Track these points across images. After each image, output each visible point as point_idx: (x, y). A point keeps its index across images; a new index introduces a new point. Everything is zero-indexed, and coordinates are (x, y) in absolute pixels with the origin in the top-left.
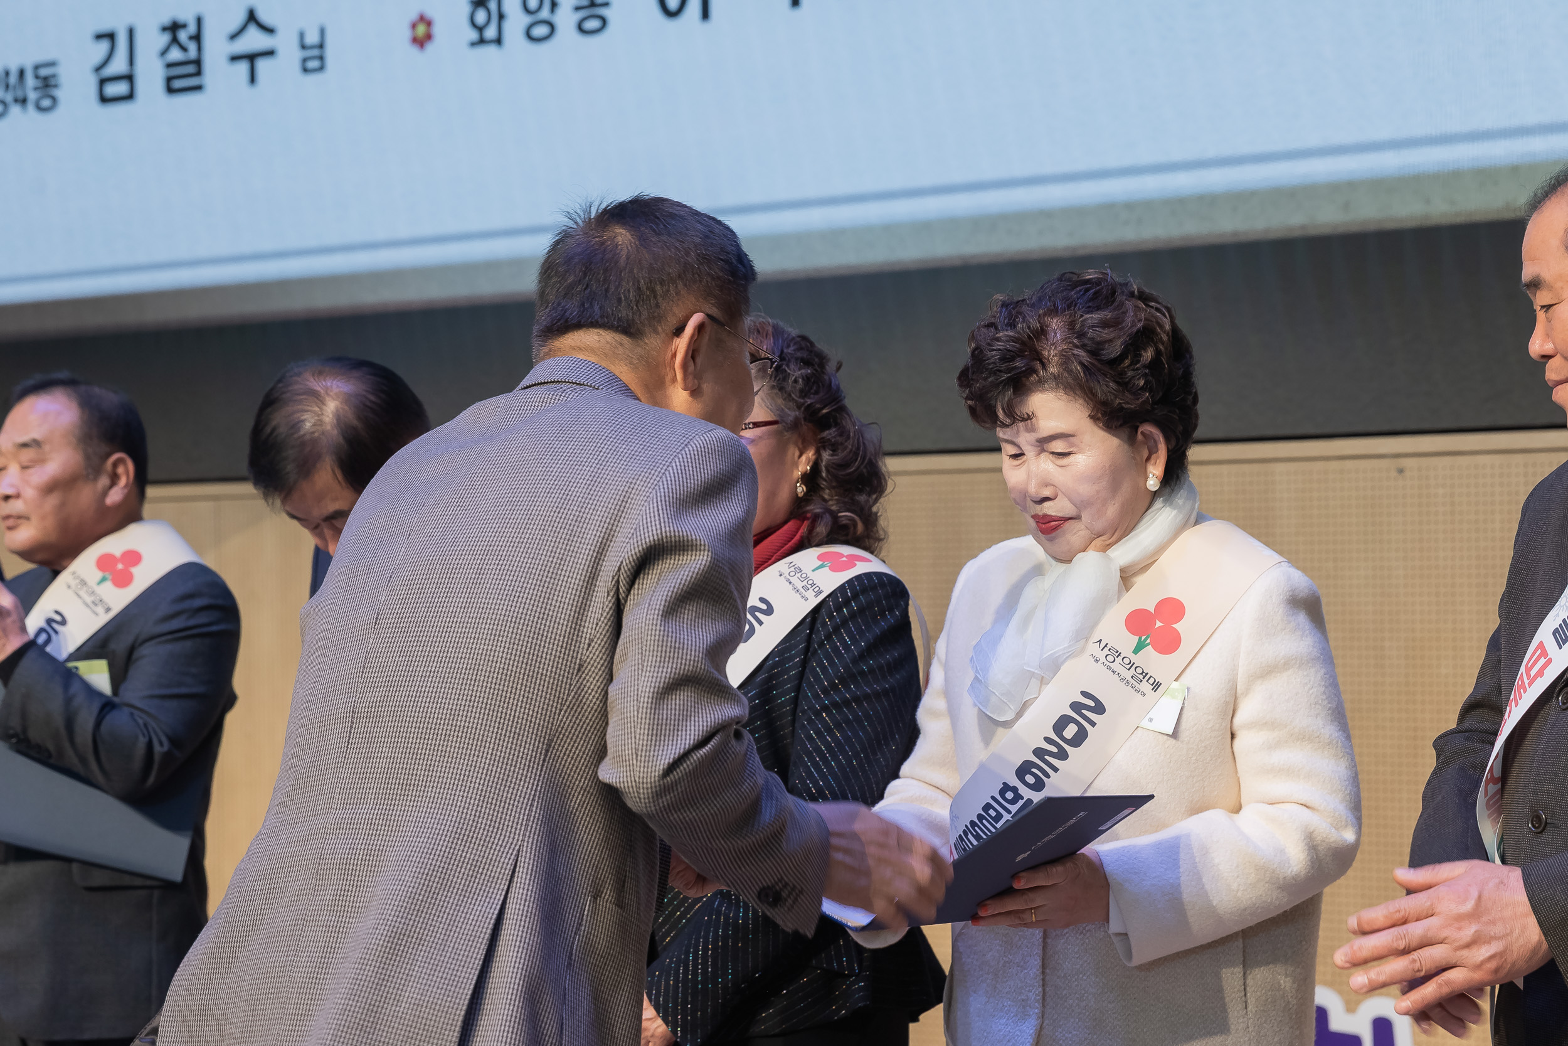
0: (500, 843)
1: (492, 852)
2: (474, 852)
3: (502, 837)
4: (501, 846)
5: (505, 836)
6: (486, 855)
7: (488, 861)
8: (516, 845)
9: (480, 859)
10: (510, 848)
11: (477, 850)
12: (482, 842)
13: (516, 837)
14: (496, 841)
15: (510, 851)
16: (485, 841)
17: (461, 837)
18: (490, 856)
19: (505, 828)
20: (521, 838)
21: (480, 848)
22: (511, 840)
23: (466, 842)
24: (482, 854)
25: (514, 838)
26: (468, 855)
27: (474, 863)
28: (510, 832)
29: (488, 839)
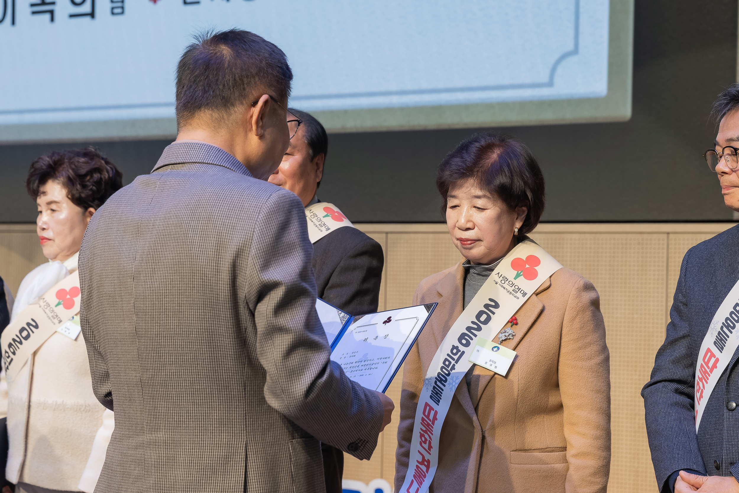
0: (235, 443)
1: (233, 448)
2: (224, 451)
3: (236, 440)
4: (236, 444)
5: (237, 439)
6: (230, 451)
7: (232, 454)
8: (244, 442)
9: (228, 454)
10: (241, 444)
11: (225, 450)
12: (226, 445)
13: (243, 437)
14: (233, 442)
15: (242, 445)
16: (227, 444)
17: (215, 445)
18: (232, 451)
19: (236, 434)
20: (245, 438)
21: (226, 448)
22: (240, 440)
23: (218, 447)
24: (228, 451)
25: (242, 439)
26: (221, 454)
27: (225, 457)
28: (239, 436)
29: (229, 443)
